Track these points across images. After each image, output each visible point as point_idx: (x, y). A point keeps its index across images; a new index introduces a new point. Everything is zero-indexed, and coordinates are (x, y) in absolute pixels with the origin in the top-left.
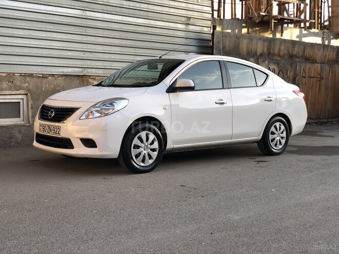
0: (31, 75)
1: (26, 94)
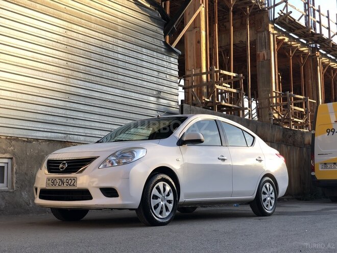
0: (16, 139)
1: (11, 158)
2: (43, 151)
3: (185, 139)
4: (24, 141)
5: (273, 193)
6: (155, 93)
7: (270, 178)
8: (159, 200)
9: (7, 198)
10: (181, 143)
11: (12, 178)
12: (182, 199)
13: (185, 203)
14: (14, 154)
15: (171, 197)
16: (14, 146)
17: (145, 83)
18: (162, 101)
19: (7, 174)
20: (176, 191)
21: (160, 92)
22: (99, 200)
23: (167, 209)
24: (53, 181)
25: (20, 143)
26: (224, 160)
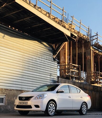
0: (7, 89)
1: (6, 95)
2: (15, 93)
3: (58, 91)
4: (10, 90)
5: (86, 108)
6: (49, 74)
7: (85, 103)
8: (51, 109)
9: (4, 108)
10: (57, 92)
11: (6, 102)
12: (57, 109)
13: (58, 110)
14: (7, 94)
15: (54, 108)
16: (7, 92)
17: (46, 71)
18: (52, 77)
19: (4, 100)
20: (56, 107)
21: (51, 74)
22: (34, 108)
23: (53, 112)
24: (21, 103)
25: (8, 91)
26: (70, 97)
